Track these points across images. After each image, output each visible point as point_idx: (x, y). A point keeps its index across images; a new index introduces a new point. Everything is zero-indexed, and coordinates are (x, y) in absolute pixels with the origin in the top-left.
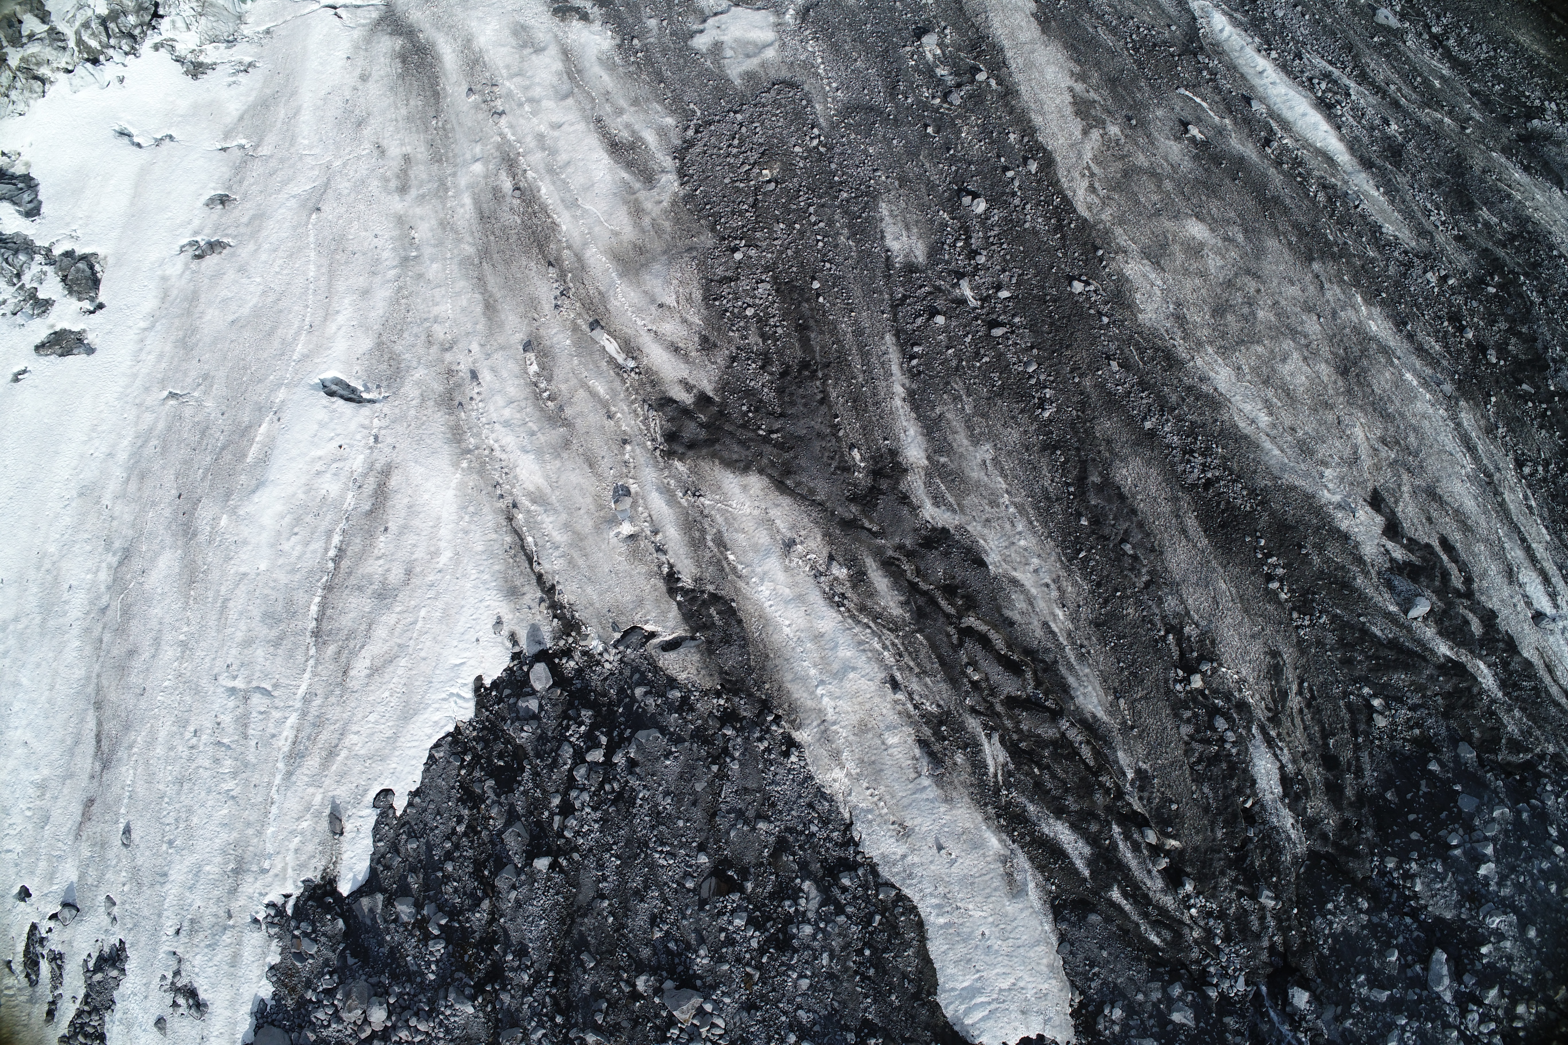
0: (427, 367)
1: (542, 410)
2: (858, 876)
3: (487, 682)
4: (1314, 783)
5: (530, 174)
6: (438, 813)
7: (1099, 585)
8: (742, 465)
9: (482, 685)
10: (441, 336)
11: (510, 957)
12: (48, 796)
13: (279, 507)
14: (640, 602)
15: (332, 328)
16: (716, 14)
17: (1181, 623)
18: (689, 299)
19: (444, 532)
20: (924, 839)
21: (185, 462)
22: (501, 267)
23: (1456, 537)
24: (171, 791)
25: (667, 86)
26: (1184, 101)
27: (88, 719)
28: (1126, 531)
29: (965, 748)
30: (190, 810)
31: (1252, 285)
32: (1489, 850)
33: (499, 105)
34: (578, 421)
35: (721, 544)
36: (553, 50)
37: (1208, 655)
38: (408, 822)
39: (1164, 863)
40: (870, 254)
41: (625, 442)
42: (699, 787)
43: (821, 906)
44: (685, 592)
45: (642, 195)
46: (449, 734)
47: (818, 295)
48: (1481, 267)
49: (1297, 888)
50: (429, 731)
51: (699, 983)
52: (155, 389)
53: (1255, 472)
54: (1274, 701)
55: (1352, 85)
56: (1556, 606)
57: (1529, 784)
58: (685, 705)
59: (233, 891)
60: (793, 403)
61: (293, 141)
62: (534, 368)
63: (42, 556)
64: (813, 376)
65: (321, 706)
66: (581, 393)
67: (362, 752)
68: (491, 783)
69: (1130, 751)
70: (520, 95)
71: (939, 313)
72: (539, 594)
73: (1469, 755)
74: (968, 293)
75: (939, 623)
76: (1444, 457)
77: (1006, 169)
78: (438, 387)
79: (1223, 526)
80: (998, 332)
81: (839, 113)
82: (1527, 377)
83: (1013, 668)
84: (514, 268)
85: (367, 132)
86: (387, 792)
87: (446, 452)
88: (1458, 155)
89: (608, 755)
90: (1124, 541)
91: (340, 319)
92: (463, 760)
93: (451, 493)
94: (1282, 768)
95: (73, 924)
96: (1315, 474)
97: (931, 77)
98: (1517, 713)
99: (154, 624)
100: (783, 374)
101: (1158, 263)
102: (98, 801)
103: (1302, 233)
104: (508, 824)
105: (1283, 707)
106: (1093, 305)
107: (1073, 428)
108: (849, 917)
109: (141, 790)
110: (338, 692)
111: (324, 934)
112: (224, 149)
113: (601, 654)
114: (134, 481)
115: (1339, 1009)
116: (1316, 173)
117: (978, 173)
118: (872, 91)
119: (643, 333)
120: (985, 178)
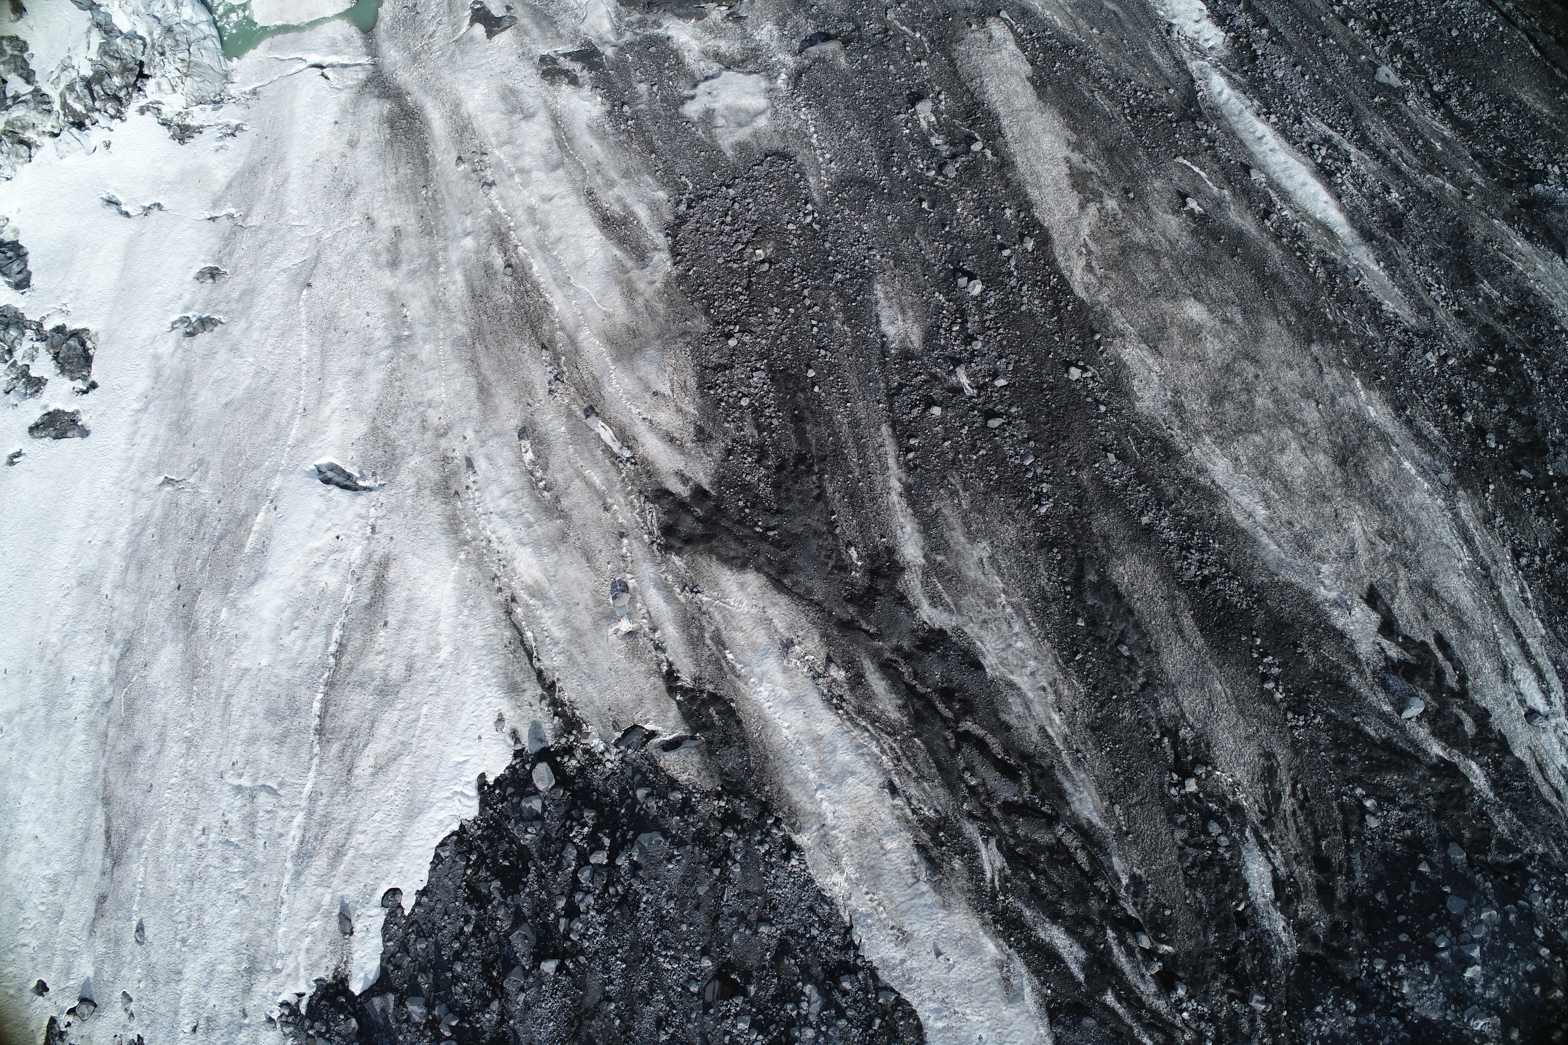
0: (423, 454)
1: (538, 500)
2: (858, 980)
3: (491, 780)
4: (1305, 886)
5: (521, 250)
6: (446, 913)
7: (1095, 688)
8: (739, 562)
9: (486, 783)
10: (436, 421)
12: (60, 891)
13: (278, 601)
14: (640, 701)
15: (326, 411)
16: (707, 79)
17: (1176, 726)
18: (684, 387)
19: (444, 626)
20: (922, 944)
21: (183, 552)
22: (494, 349)
23: (1451, 634)
24: (182, 888)
25: (658, 157)
26: (1182, 171)
27: (97, 814)
28: (1122, 632)
29: (962, 854)
30: (201, 909)
31: (1250, 370)
32: (1476, 953)
33: (489, 174)
34: (575, 512)
35: (719, 642)
36: (542, 117)
37: (1204, 758)
38: (416, 922)
39: (1157, 967)
40: (865, 339)
41: (622, 535)
42: (702, 891)
43: (822, 1010)
44: (684, 691)
45: (635, 274)
46: (454, 833)
47: (814, 385)
48: (1482, 345)
49: (1287, 991)
50: (434, 830)
52: (151, 474)
53: (1252, 568)
54: (1268, 804)
55: (1353, 150)
56: (1550, 703)
57: (1517, 884)
58: (686, 807)
59: (247, 990)
60: (789, 500)
61: (282, 211)
62: (529, 456)
63: (44, 646)
64: (809, 471)
65: (327, 806)
66: (577, 483)
67: (369, 851)
68: (496, 884)
69: (1125, 857)
70: (510, 165)
71: (935, 404)
72: (540, 691)
73: (1459, 856)
74: (965, 381)
75: (936, 728)
76: (1441, 550)
77: (1002, 247)
78: (434, 475)
79: (1219, 625)
80: (994, 423)
81: (833, 186)
82: (1526, 462)
83: (1010, 773)
84: (507, 350)
85: (356, 202)
86: (394, 892)
87: (443, 544)
88: (1460, 224)
89: (612, 857)
90: (1120, 642)
91: (334, 402)
92: (469, 860)
93: (450, 585)
94: (1274, 870)
95: (91, 1019)
96: (1311, 570)
97: (926, 147)
98: (1507, 813)
99: (158, 719)
100: (780, 468)
101: (1156, 348)
102: (110, 898)
103: (1301, 313)
104: (515, 926)
105: (1276, 809)
106: (1090, 393)
107: (1069, 524)
108: (849, 1021)
109: (152, 887)
110: (343, 791)
111: (338, 1034)
112: (213, 219)
113: (602, 753)
114: (133, 568)
116: (1316, 247)
117: (974, 251)
118: (866, 163)
119: (638, 421)
120: (981, 257)
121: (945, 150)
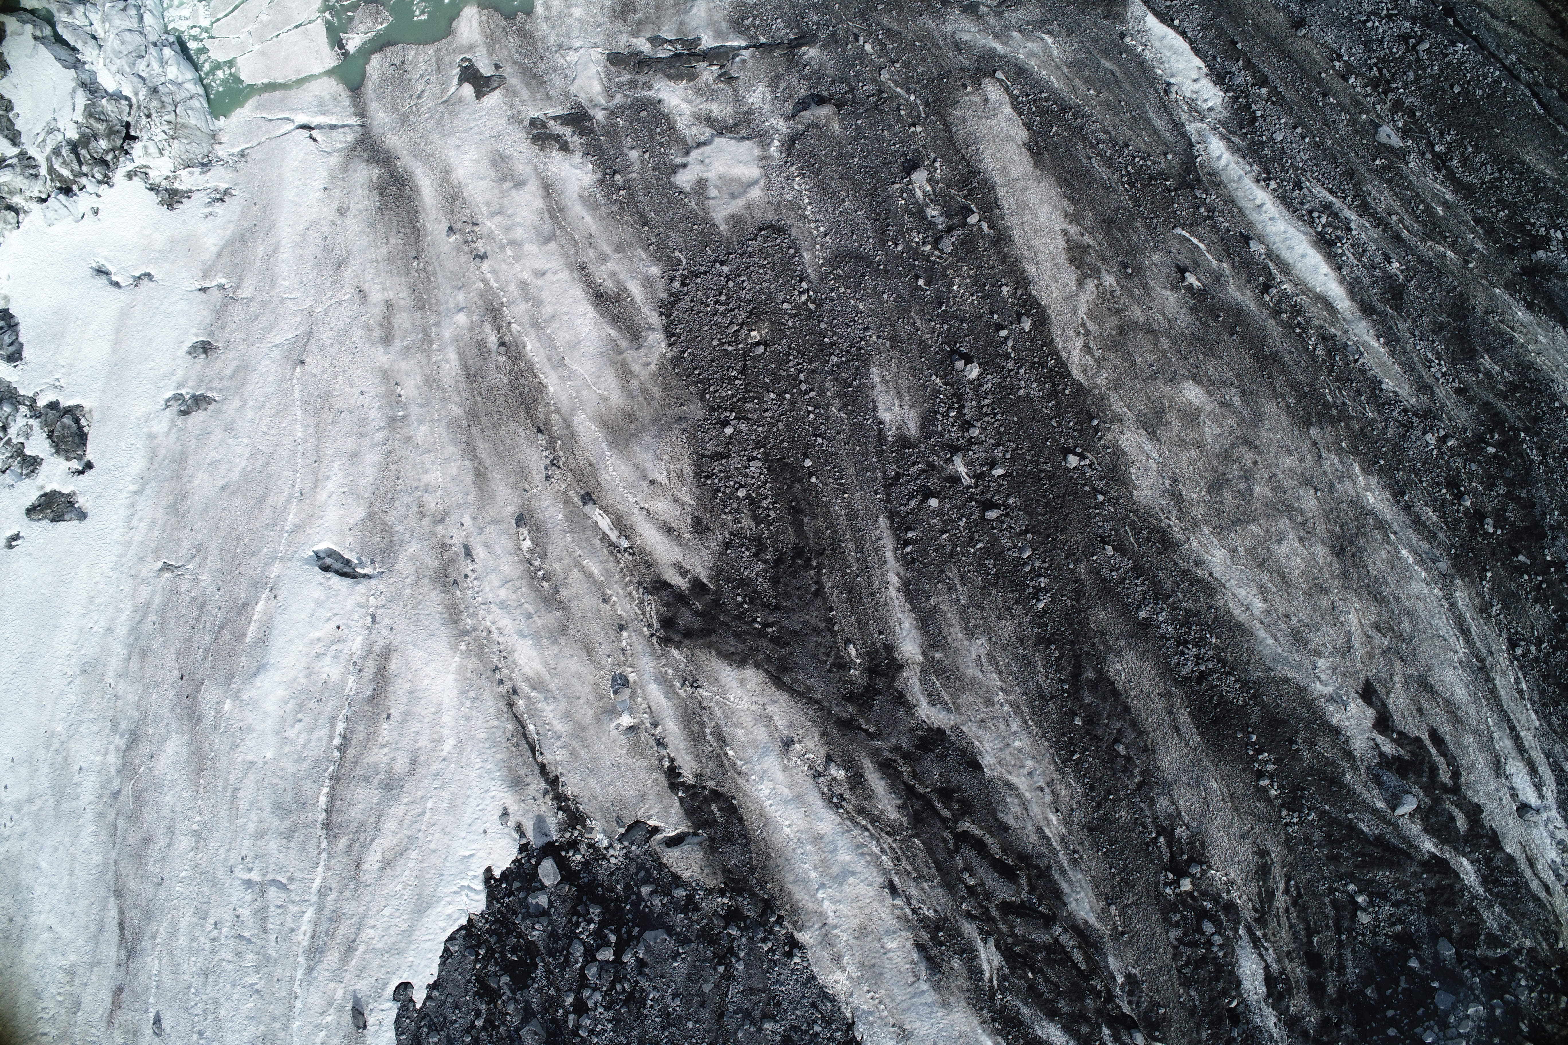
0: (420, 541)
1: (537, 590)
3: (497, 873)
4: (1297, 982)
5: (514, 327)
6: (457, 1007)
7: (1092, 788)
8: (738, 658)
9: (492, 877)
10: (433, 506)
12: (77, 982)
13: (281, 692)
14: (642, 797)
15: (322, 495)
16: (699, 145)
17: (1172, 825)
18: (681, 477)
19: (447, 719)
20: (923, 1042)
21: (185, 641)
22: (489, 432)
23: (1446, 729)
24: (197, 982)
25: (651, 230)
26: (1181, 243)
27: (110, 907)
28: (1119, 731)
29: (961, 954)
30: (217, 1002)
31: (1249, 456)
33: (480, 246)
34: (574, 603)
35: (720, 738)
36: (533, 185)
37: (1200, 858)
38: (428, 1015)
40: (862, 427)
41: (621, 628)
42: (707, 988)
44: (686, 787)
45: (630, 355)
46: (462, 928)
47: (811, 475)
48: (1482, 423)
50: (443, 924)
52: (149, 559)
53: (1248, 663)
54: (1262, 902)
55: (1353, 217)
56: (1541, 797)
57: (1505, 979)
58: (690, 905)
60: (787, 595)
61: (273, 283)
62: (527, 544)
63: (50, 734)
64: (807, 566)
65: (336, 901)
66: (576, 574)
67: (379, 946)
68: (505, 979)
69: (1120, 957)
70: (501, 237)
71: (932, 495)
72: (543, 785)
73: (1448, 952)
74: (962, 469)
75: (935, 829)
76: (1438, 642)
77: (1000, 327)
78: (432, 563)
79: (1215, 722)
80: (992, 515)
81: (828, 262)
82: (1524, 547)
83: (1007, 873)
84: (503, 433)
85: (348, 273)
86: (405, 986)
87: (444, 634)
88: (1461, 294)
89: (618, 953)
90: (1117, 741)
91: (331, 485)
92: (478, 954)
93: (451, 677)
94: (1267, 967)
96: (1308, 665)
97: (921, 219)
98: (1497, 909)
99: (166, 811)
100: (778, 562)
101: (1154, 433)
102: (126, 990)
103: (1301, 395)
104: (525, 1021)
105: (1270, 907)
106: (1088, 482)
107: (1067, 620)
109: (167, 980)
110: (352, 886)
112: (204, 290)
113: (606, 848)
114: (135, 657)
116: (1316, 322)
117: (971, 332)
118: (861, 237)
119: (635, 511)
120: (977, 338)
121: (941, 222)
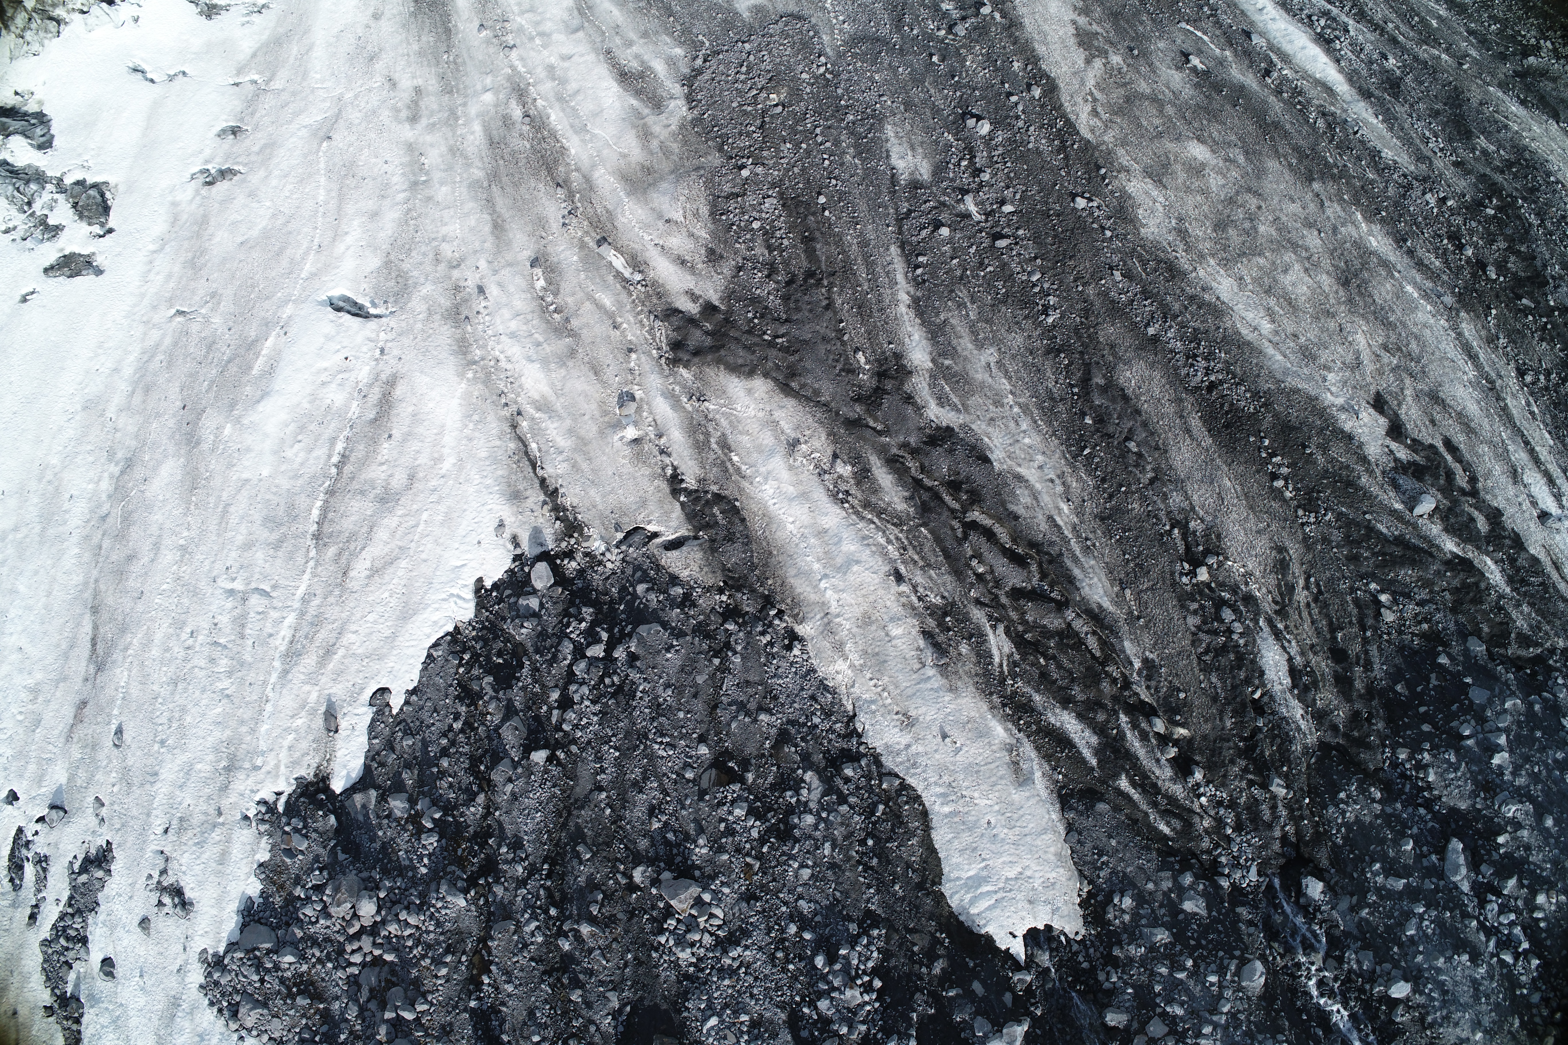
0: (435, 283)
1: (548, 322)
2: (861, 767)
3: (488, 584)
4: (1323, 675)
5: (540, 103)
6: (435, 710)
7: (1103, 480)
8: (747, 369)
9: (483, 587)
10: (449, 254)
11: (504, 850)
12: (40, 699)
13: (283, 416)
14: (643, 503)
15: (340, 248)
17: (1186, 518)
18: (696, 214)
19: (449, 439)
20: (928, 727)
21: (191, 375)
22: (509, 189)
23: (1460, 439)
24: (165, 692)
25: (676, 20)
26: (1185, 34)
27: (85, 623)
28: (1130, 430)
29: (969, 638)
30: (183, 710)
31: (1253, 202)
32: (1502, 740)
33: (510, 39)
34: (585, 331)
35: (725, 446)
37: (1216, 550)
38: (404, 720)
39: (1172, 752)
40: (875, 171)
41: (630, 350)
42: (700, 680)
43: (822, 797)
44: (688, 492)
45: (651, 120)
46: (447, 634)
47: (824, 210)
48: (1480, 191)
49: (1308, 779)
50: (428, 631)
51: (697, 873)
52: (163, 308)
53: (1258, 376)
54: (1281, 594)
55: (1351, 22)
56: (1562, 507)
58: (687, 601)
59: (224, 788)
60: (798, 309)
61: (305, 76)
62: (542, 283)
63: (44, 467)
64: (819, 285)
65: (320, 606)
66: (588, 305)
67: (360, 651)
68: (490, 679)
69: (1137, 641)
70: (531, 30)
71: (943, 226)
72: (542, 497)
73: (1479, 648)
74: (973, 209)
75: (944, 517)
76: (1446, 363)
77: (1009, 94)
78: (445, 302)
79: (1227, 426)
80: (1002, 243)
81: (845, 43)
83: (1019, 561)
84: (522, 190)
85: (379, 66)
86: (384, 690)
87: (451, 364)
88: (1456, 88)
89: (609, 649)
90: (1127, 439)
91: (349, 239)
92: (462, 659)
93: (456, 402)
94: (1290, 659)
95: (60, 826)
96: (1317, 378)
97: (936, 10)
98: (1525, 608)
99: (154, 530)
100: (789, 283)
101: (1160, 181)
102: (91, 703)
103: (1302, 156)
104: (505, 719)
105: (1290, 600)
106: (1096, 220)
107: (1076, 333)
108: (851, 807)
109: (135, 691)
110: (337, 592)
111: (315, 831)
112: (237, 84)
113: (603, 554)
114: (139, 392)
115: (1355, 898)
116: (1315, 102)
117: (982, 98)
118: (879, 24)
119: (650, 247)
120: (989, 102)
121: (956, 14)
